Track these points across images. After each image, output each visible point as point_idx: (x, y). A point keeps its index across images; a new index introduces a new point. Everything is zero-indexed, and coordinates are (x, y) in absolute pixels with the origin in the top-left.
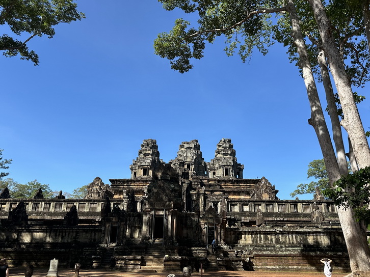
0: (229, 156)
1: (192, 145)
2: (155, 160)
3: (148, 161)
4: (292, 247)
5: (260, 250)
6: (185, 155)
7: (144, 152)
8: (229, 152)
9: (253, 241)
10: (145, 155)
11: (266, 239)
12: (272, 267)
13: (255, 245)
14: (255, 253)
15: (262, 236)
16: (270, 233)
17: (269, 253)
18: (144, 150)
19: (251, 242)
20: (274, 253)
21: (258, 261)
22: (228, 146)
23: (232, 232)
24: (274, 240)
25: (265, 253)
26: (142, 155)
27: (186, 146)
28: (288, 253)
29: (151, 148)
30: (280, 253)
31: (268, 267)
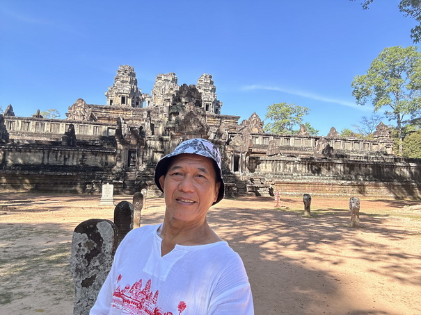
0: (209, 92)
1: (170, 78)
2: (134, 89)
3: (127, 89)
4: (308, 175)
5: (279, 177)
6: (163, 87)
7: (122, 79)
8: (210, 88)
9: (273, 169)
10: (123, 82)
11: (285, 167)
12: (290, 193)
13: (275, 174)
14: (276, 180)
15: (282, 165)
16: (288, 162)
17: (289, 180)
18: (121, 76)
19: (271, 171)
20: (293, 181)
21: (278, 187)
22: (209, 81)
23: (254, 161)
24: (292, 169)
25: (285, 180)
26: (119, 82)
27: (163, 78)
28: (305, 181)
29: (129, 75)
30: (298, 181)
31: (287, 193)
